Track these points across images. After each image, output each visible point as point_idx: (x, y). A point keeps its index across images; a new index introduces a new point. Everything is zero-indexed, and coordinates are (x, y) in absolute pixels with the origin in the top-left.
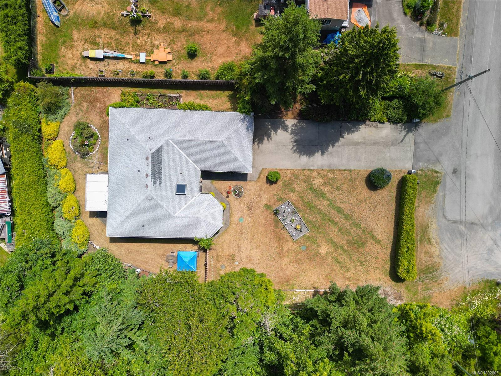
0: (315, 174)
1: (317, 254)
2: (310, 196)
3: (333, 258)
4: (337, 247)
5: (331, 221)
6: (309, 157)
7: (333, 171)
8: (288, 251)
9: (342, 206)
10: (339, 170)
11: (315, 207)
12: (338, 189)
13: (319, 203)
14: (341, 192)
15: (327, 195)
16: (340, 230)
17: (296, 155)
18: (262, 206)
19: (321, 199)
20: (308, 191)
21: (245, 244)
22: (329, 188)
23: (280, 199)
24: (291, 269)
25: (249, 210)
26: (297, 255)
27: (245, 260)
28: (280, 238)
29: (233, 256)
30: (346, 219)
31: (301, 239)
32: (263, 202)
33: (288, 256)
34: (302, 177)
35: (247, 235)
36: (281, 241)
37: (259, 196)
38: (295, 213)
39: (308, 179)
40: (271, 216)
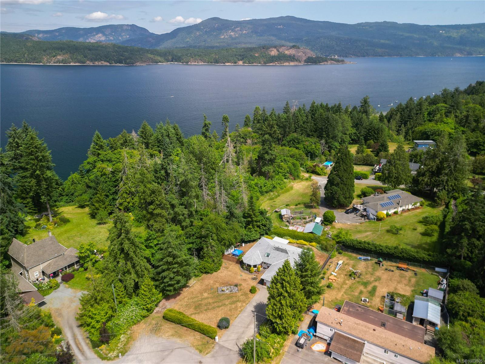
0: (244, 305)
1: (206, 292)
2: (235, 299)
3: (199, 296)
4: (202, 299)
5: (216, 302)
6: (255, 306)
7: (241, 311)
8: (215, 284)
9: (221, 308)
10: (239, 314)
11: (228, 299)
12: (230, 310)
14: (228, 310)
15: (230, 305)
16: (210, 303)
17: (258, 302)
18: (242, 283)
19: (230, 302)
20: (237, 300)
21: (230, 273)
22: (233, 307)
23: (241, 290)
24: (206, 282)
25: (244, 279)
26: (211, 286)
27: (222, 271)
28: (223, 284)
29: (228, 269)
30: (213, 307)
31: (216, 290)
32: (244, 284)
33: (213, 283)
34: (246, 300)
35: (233, 275)
36: (221, 283)
37: (247, 284)
38: (230, 292)
39: (243, 302)
40: (235, 284)
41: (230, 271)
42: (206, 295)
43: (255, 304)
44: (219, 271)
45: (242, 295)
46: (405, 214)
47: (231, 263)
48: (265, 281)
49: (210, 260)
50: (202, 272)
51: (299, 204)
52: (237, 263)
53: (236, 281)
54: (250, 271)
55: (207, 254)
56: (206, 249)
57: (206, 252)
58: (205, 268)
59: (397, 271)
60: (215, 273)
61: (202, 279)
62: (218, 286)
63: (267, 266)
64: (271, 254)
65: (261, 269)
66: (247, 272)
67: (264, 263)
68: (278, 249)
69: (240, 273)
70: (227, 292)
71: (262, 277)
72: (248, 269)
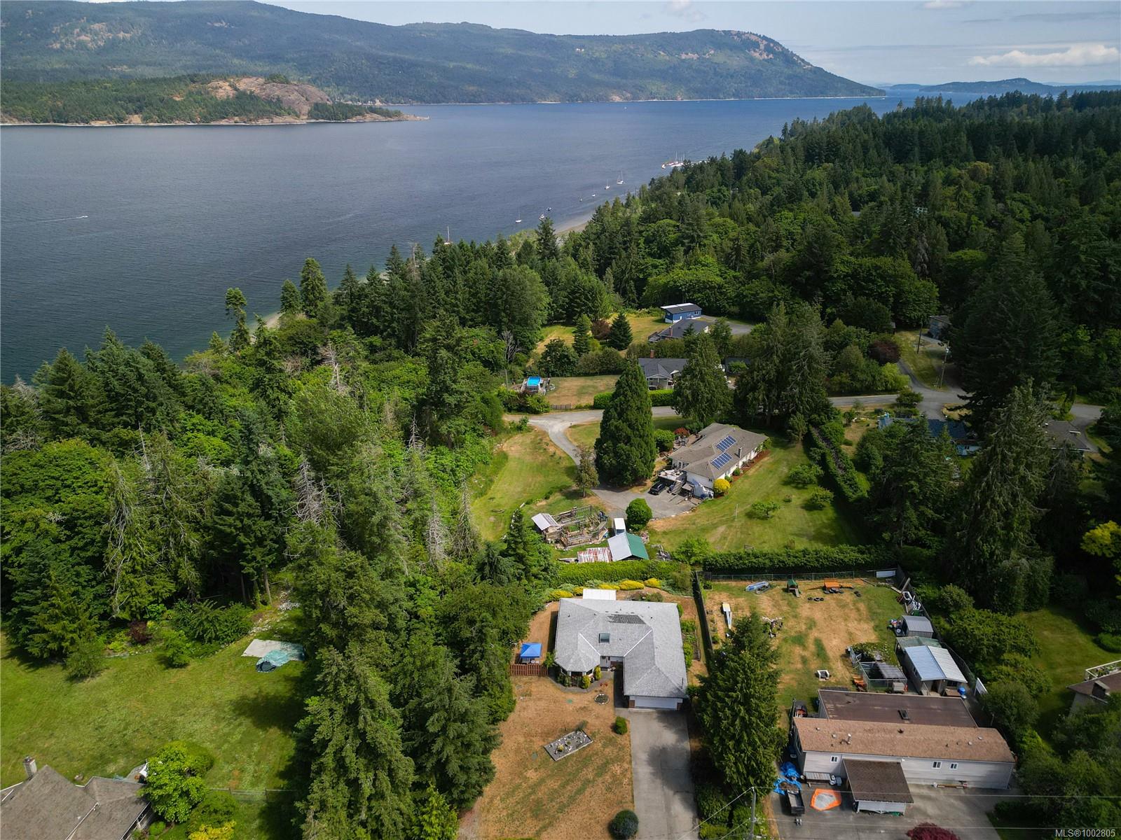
0: (626, 766)
1: (526, 768)
2: (599, 762)
3: (521, 785)
4: (534, 788)
5: (567, 782)
6: (647, 761)
7: (631, 783)
8: (531, 741)
9: (587, 793)
10: (632, 790)
11: (586, 766)
12: (609, 789)
13: (590, 770)
14: (605, 792)
15: (600, 779)
16: (556, 791)
17: (648, 749)
18: (585, 719)
19: (595, 772)
20: (605, 760)
21: (542, 704)
22: (610, 781)
23: (594, 735)
24: (509, 743)
25: (581, 708)
26: (526, 749)
27: (524, 704)
28: (548, 734)
29: (530, 695)
30: (570, 797)
31: (545, 754)
32: (591, 720)
33: (526, 741)
34: (621, 754)
35: (552, 706)
36: (543, 735)
37: (597, 717)
38: (577, 748)
39: (619, 759)
40: (574, 726)
41: (539, 699)
42: (532, 775)
43: (643, 756)
44: (517, 707)
45: (605, 746)
46: (751, 472)
47: (525, 679)
48: (631, 699)
51: (550, 493)
52: (541, 675)
53: (572, 720)
54: (582, 685)
59: (827, 597)
60: (512, 716)
62: (541, 743)
63: (609, 662)
64: (612, 633)
65: (601, 672)
66: (577, 689)
67: (603, 657)
68: (618, 619)
69: (564, 695)
70: (571, 750)
71: (627, 692)
72: (576, 681)
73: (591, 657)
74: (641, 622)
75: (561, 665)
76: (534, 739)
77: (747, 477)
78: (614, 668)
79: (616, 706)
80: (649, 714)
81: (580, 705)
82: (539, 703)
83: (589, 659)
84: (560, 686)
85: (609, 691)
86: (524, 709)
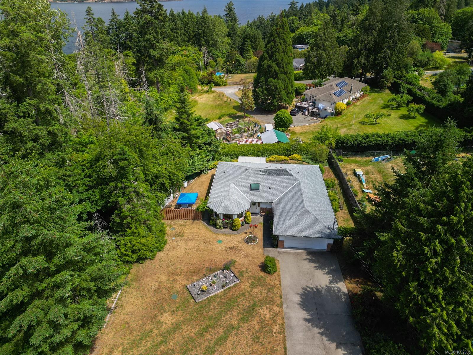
0: (276, 309)
1: (162, 311)
2: (245, 304)
3: (151, 331)
4: (166, 336)
5: (207, 328)
6: (300, 304)
7: (282, 331)
8: (174, 280)
9: (229, 343)
10: (284, 340)
11: (230, 308)
12: (256, 339)
13: (235, 313)
14: (251, 342)
15: (246, 324)
16: (191, 340)
17: (300, 291)
18: (234, 258)
19: (241, 316)
20: (252, 302)
21: (193, 244)
22: (257, 327)
23: (241, 273)
24: (151, 283)
25: (231, 248)
26: (168, 289)
27: (175, 244)
28: (193, 273)
29: (182, 236)
31: (186, 294)
32: (239, 259)
33: (169, 280)
34: (270, 295)
35: (202, 245)
36: (189, 274)
37: (246, 256)
38: (222, 287)
39: (269, 301)
40: (221, 265)
41: (190, 240)
42: (167, 319)
43: (297, 299)
44: (167, 247)
45: (252, 286)
47: (180, 222)
48: (281, 239)
49: (142, 230)
50: (128, 262)
52: (195, 218)
53: (220, 259)
54: (233, 227)
55: (132, 218)
56: (127, 206)
57: (128, 214)
58: (133, 252)
60: (159, 255)
61: (137, 279)
62: (184, 282)
63: (259, 209)
64: (262, 184)
65: (251, 217)
66: (228, 231)
67: (253, 204)
68: (268, 172)
69: (215, 236)
70: (216, 291)
71: (276, 232)
72: (227, 224)
73: (242, 202)
74: (289, 174)
75: (213, 208)
76: (177, 278)
77: (356, 106)
78: (263, 214)
79: (264, 246)
80: (298, 254)
81: (229, 245)
82: (189, 243)
83: (240, 204)
84: (212, 228)
85: (259, 233)
86: (174, 248)
